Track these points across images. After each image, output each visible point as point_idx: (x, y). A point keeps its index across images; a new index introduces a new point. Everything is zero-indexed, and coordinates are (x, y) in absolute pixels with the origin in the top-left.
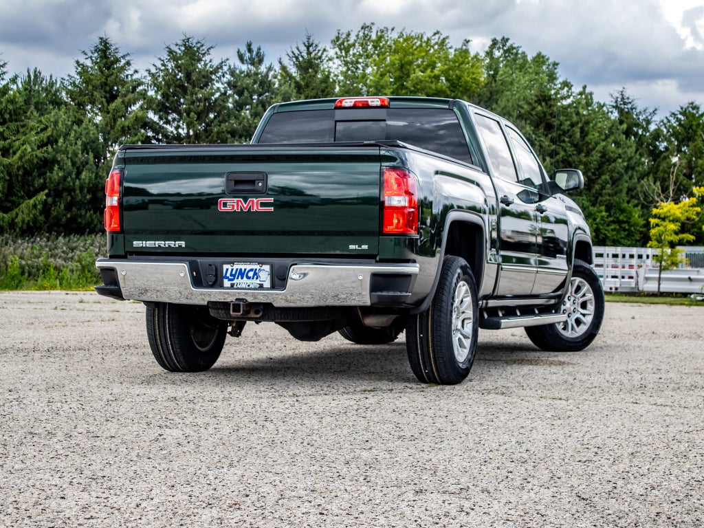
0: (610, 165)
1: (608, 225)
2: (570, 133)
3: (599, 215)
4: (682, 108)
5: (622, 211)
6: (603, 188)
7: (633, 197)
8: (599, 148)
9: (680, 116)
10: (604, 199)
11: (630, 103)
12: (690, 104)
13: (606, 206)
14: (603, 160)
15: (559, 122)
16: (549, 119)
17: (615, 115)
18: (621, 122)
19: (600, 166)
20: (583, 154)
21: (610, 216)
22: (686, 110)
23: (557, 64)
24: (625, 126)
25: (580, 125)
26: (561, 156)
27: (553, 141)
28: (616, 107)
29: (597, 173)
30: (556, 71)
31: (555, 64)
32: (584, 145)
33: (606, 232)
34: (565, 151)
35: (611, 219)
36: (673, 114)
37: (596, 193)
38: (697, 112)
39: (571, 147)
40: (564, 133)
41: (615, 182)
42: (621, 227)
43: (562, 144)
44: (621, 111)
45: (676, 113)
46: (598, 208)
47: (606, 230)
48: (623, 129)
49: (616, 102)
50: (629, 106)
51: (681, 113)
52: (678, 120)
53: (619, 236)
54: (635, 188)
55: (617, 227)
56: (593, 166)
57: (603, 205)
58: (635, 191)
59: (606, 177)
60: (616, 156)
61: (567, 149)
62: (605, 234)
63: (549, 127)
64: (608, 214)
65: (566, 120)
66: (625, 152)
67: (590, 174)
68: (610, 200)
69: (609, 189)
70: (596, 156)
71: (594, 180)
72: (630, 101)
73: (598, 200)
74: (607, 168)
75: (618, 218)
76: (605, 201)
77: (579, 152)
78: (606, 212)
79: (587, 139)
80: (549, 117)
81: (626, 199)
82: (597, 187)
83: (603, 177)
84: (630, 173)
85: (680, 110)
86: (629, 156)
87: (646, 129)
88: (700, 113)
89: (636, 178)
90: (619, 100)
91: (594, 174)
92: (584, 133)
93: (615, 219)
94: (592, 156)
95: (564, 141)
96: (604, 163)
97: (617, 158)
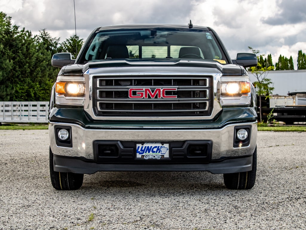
0: (40, 63)
1: (40, 91)
2: (21, 49)
3: (36, 86)
4: (71, 37)
5: (46, 84)
6: (38, 74)
7: (51, 78)
8: (35, 55)
9: (70, 41)
10: (38, 79)
11: (48, 35)
12: (74, 36)
13: (39, 82)
14: (37, 61)
15: (16, 44)
16: (11, 42)
17: (41, 40)
18: (44, 44)
19: (36, 64)
20: (28, 59)
21: (41, 87)
22: (73, 39)
23: (11, 18)
24: (46, 46)
25: (26, 45)
26: (17, 59)
27: (14, 52)
28: (42, 37)
29: (34, 67)
30: (10, 21)
31: (10, 18)
32: (28, 54)
33: (39, 94)
34: (19, 57)
35: (42, 88)
36: (68, 40)
37: (34, 76)
38: (78, 39)
39: (22, 55)
40: (19, 49)
41: (43, 71)
42: (46, 92)
43: (18, 54)
44: (44, 39)
45: (69, 39)
46: (35, 83)
47: (39, 93)
48: (45, 47)
49: (42, 34)
50: (48, 36)
51: (71, 40)
52: (70, 43)
53: (45, 96)
54: (52, 74)
55: (45, 92)
56: (33, 63)
57: (37, 82)
58: (52, 75)
59: (39, 69)
60: (43, 59)
61: (21, 56)
62: (38, 95)
63: (11, 46)
64: (40, 86)
65: (19, 43)
66: (47, 58)
67: (31, 68)
68: (41, 79)
69: (40, 74)
70: (34, 60)
71: (33, 70)
72: (48, 34)
73: (35, 80)
74: (39, 65)
75: (44, 88)
76: (38, 80)
77: (26, 58)
78: (39, 85)
79: (29, 51)
80: (11, 41)
81: (48, 79)
82: (35, 74)
83: (37, 69)
84: (49, 67)
85: (71, 38)
86: (49, 59)
87: (55, 47)
88: (79, 40)
89: (52, 69)
90: (43, 33)
91: (33, 67)
92: (28, 49)
93: (43, 88)
94: (32, 59)
95: (19, 52)
96: (37, 62)
97: (43, 60)
